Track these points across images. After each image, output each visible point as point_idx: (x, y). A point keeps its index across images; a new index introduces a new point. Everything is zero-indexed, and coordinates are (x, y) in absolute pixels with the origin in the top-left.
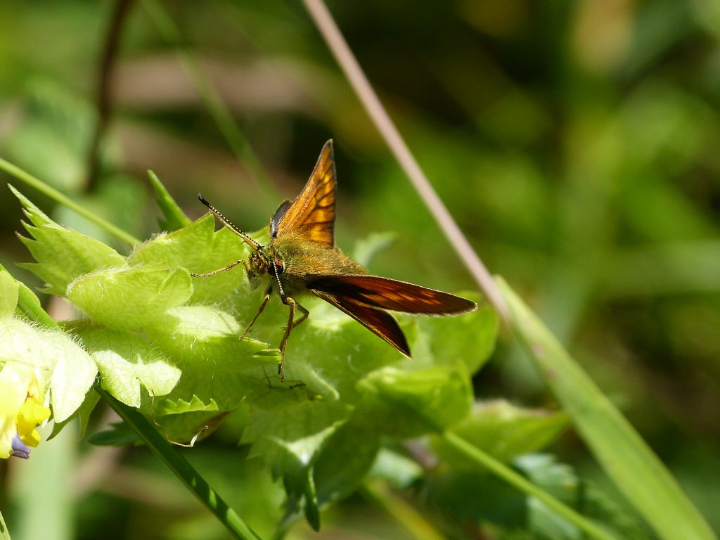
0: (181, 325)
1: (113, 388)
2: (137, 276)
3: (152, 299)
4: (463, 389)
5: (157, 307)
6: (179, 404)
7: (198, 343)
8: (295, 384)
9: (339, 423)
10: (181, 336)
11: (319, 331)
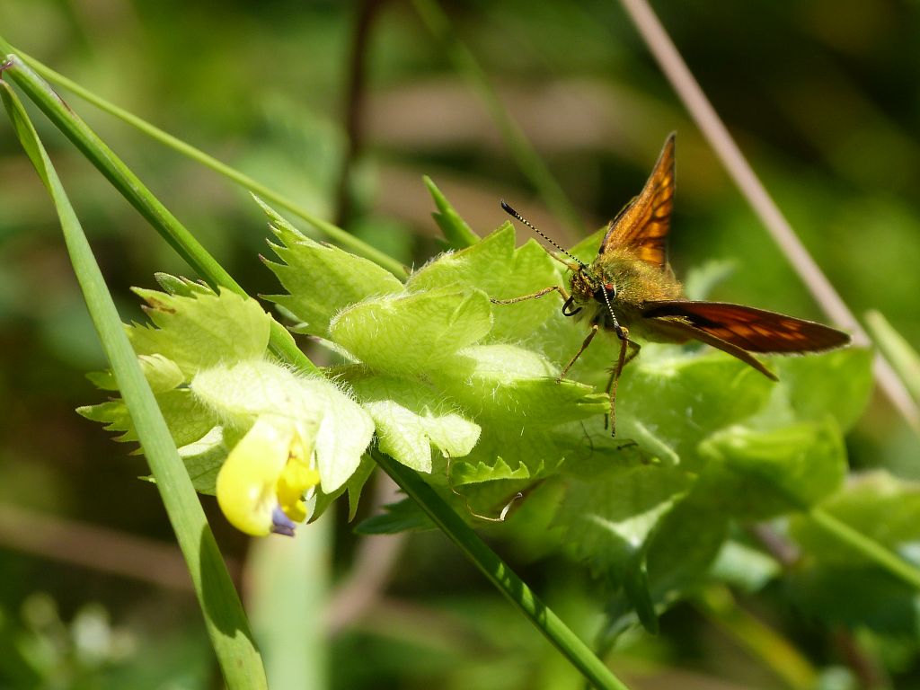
0: (478, 367)
1: (396, 449)
2: (421, 304)
3: (441, 335)
4: (833, 453)
5: (448, 344)
6: (480, 470)
7: (503, 390)
8: (623, 444)
9: (677, 497)
10: (480, 381)
11: (650, 377)
